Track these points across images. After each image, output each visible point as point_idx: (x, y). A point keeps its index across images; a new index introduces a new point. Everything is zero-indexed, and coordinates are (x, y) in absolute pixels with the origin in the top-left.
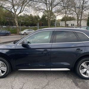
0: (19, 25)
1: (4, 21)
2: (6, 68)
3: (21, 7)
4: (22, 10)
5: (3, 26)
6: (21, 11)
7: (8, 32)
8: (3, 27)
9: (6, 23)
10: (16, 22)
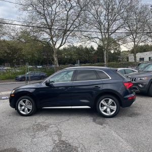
0: (59, 64)
1: (40, 58)
2: (32, 106)
3: (62, 39)
4: (64, 42)
5: (39, 65)
6: (62, 43)
7: (44, 74)
8: (38, 67)
9: (42, 61)
10: (56, 59)
